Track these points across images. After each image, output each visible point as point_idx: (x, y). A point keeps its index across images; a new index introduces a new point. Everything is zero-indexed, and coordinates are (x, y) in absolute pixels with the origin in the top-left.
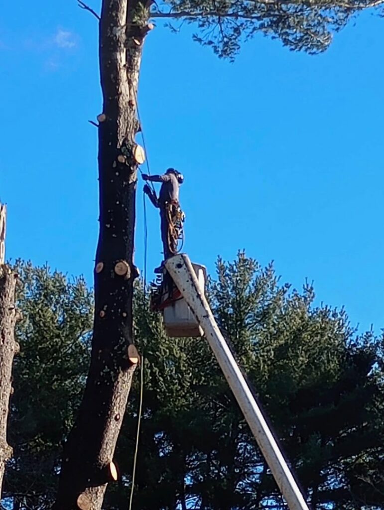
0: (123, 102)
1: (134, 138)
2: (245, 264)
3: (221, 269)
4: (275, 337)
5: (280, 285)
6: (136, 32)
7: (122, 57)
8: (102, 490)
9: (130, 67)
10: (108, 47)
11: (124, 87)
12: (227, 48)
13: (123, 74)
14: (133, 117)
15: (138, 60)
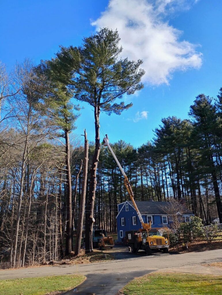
0: (97, 120)
1: (99, 124)
2: (121, 141)
3: (119, 141)
4: (125, 149)
5: (125, 143)
6: (99, 113)
7: (97, 116)
8: (97, 162)
9: (98, 117)
10: (95, 115)
11: (97, 119)
12: (110, 115)
13: (97, 117)
14: (99, 122)
15: (99, 116)
